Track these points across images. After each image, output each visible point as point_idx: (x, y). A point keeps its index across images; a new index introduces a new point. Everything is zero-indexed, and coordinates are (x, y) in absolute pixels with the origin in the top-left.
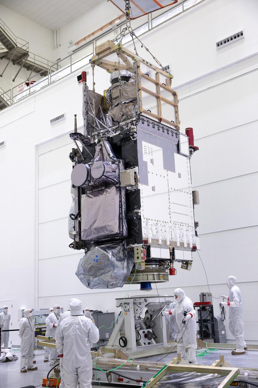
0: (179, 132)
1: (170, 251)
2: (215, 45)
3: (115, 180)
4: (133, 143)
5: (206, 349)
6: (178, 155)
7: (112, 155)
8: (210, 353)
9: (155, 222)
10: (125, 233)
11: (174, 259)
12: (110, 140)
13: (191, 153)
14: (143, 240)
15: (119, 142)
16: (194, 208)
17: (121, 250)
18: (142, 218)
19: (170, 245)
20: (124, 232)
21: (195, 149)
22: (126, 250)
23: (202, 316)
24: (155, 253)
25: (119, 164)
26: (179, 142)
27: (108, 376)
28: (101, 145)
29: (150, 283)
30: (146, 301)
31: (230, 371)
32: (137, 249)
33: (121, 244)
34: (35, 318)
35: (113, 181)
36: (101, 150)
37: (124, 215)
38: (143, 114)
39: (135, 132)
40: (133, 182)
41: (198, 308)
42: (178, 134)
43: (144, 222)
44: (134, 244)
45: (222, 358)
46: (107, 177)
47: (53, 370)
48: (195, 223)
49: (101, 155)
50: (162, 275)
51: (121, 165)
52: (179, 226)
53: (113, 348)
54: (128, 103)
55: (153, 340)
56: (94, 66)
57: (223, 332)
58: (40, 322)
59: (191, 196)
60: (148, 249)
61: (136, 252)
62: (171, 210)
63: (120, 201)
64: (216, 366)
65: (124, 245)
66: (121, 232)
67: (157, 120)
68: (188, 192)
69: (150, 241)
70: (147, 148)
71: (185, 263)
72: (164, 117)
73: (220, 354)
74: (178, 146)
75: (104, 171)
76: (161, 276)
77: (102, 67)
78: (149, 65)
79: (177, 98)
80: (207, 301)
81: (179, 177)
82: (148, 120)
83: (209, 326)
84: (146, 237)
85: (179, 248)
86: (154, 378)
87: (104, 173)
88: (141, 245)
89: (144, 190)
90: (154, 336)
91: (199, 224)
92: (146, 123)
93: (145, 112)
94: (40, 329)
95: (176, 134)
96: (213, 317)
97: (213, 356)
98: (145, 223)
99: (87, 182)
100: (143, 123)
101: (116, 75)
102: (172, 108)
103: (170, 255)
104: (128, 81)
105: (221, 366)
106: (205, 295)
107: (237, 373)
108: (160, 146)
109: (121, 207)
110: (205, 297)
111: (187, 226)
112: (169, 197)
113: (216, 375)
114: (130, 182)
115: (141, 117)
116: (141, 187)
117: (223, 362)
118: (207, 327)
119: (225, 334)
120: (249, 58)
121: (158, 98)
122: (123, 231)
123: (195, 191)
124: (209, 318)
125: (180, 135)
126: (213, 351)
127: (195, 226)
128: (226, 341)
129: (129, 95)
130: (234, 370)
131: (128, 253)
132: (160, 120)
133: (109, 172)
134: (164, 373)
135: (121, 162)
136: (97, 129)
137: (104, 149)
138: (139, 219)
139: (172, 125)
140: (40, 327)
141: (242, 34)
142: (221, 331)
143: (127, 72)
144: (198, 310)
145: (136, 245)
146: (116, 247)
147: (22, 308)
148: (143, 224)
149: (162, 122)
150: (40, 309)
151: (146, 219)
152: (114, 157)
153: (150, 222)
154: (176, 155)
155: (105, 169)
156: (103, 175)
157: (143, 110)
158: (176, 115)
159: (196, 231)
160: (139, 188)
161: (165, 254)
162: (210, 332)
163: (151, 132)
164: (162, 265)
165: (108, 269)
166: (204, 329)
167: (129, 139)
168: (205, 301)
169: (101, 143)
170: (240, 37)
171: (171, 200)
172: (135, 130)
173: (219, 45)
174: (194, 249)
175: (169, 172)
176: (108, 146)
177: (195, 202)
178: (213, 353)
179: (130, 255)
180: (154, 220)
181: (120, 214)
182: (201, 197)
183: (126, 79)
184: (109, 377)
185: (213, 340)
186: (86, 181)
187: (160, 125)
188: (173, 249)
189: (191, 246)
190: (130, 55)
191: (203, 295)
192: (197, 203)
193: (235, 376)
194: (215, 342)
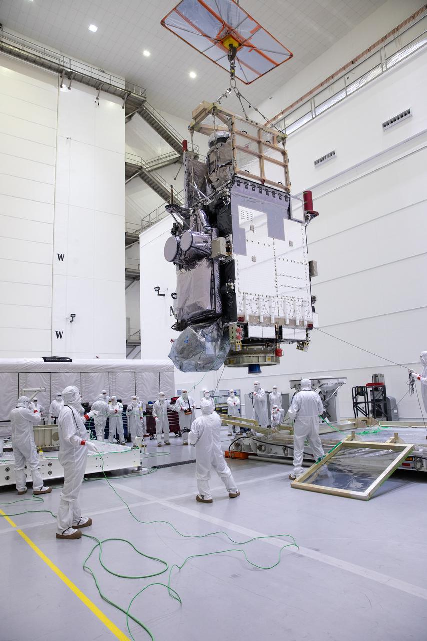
0: (290, 195)
1: (276, 329)
2: (382, 126)
3: (207, 251)
4: (227, 209)
5: (379, 427)
6: (289, 221)
7: (205, 224)
8: (382, 431)
9: (257, 297)
10: (219, 310)
11: (282, 338)
12: (206, 209)
13: (306, 218)
14: (238, 317)
15: (214, 210)
16: (310, 281)
17: (214, 329)
18: (236, 292)
19: (276, 322)
20: (217, 309)
21: (315, 214)
22: (221, 329)
23: (375, 395)
24: (255, 332)
25: (211, 234)
26: (290, 206)
27: (284, 451)
28: (196, 215)
29: (259, 365)
30: (319, 382)
31: (405, 447)
32: (232, 328)
33: (215, 323)
34: (216, 399)
35: (205, 253)
36: (196, 220)
37: (216, 290)
38: (238, 175)
39: (229, 196)
40: (223, 251)
41: (371, 389)
42: (289, 196)
43: (240, 297)
44: (228, 322)
45: (397, 435)
46: (197, 248)
47: (234, 444)
48: (312, 298)
49: (195, 226)
50: (270, 357)
51: (214, 234)
52: (289, 301)
53: (288, 426)
54: (225, 166)
55: (326, 418)
56: (193, 133)
57: (396, 411)
58: (220, 402)
59: (308, 267)
60: (246, 327)
61: (231, 330)
62: (278, 283)
63: (213, 275)
64: (391, 442)
65: (218, 324)
66: (214, 309)
67: (260, 183)
68: (303, 262)
69: (247, 318)
70: (245, 213)
71: (301, 343)
72: (267, 177)
73: (393, 431)
74: (289, 210)
75: (192, 242)
76: (267, 357)
77: (204, 133)
78: (255, 124)
79: (287, 157)
80: (380, 382)
81: (290, 246)
82: (246, 181)
83: (382, 405)
84: (242, 314)
85: (287, 326)
86: (329, 453)
87: (192, 244)
88: (236, 322)
89: (240, 262)
90: (328, 415)
91: (317, 299)
92: (243, 185)
93: (242, 173)
94: (221, 408)
95: (286, 197)
96: (385, 398)
97: (386, 433)
98: (242, 298)
99: (178, 256)
100: (239, 185)
101: (213, 138)
102: (282, 169)
103: (276, 334)
104: (225, 142)
105: (395, 443)
106: (378, 376)
107: (413, 449)
108: (263, 211)
109: (213, 281)
110: (377, 378)
111: (301, 301)
112: (276, 269)
113: (391, 451)
114: (220, 252)
115: (236, 179)
116: (235, 257)
117: (398, 438)
118: (379, 406)
119: (398, 413)
120: (418, 135)
121: (260, 157)
122: (215, 309)
123: (312, 261)
124: (381, 398)
125: (292, 199)
126: (386, 429)
127: (312, 300)
128: (398, 419)
129: (227, 157)
130: (409, 446)
131: (223, 333)
132: (263, 181)
133: (199, 243)
134: (339, 449)
135: (214, 232)
136: (197, 198)
137: (198, 219)
138: (233, 293)
139: (281, 187)
140: (220, 406)
141: (410, 112)
142: (394, 409)
143: (225, 133)
144: (371, 390)
145: (231, 323)
146: (209, 326)
147: (204, 390)
148: (239, 300)
149: (265, 184)
150: (220, 391)
151: (242, 293)
152: (208, 227)
153: (248, 297)
154: (286, 222)
155: (192, 240)
156: (191, 246)
157: (238, 171)
158: (286, 176)
159: (314, 307)
160: (233, 259)
161: (270, 333)
162: (383, 410)
163: (250, 195)
164: (269, 346)
165: (198, 350)
166: (377, 409)
167: (222, 205)
168: (378, 382)
169: (196, 213)
170: (408, 115)
171: (277, 272)
172: (228, 193)
173: (385, 126)
174: (310, 326)
175: (277, 241)
176: (202, 215)
177: (312, 273)
178: (386, 431)
179: (225, 334)
180: (253, 295)
181: (211, 288)
182: (319, 268)
183: (223, 140)
184: (286, 452)
185: (385, 418)
186: (176, 255)
187: (263, 187)
188: (281, 328)
189: (306, 324)
190: (229, 114)
191: (376, 376)
192: (315, 274)
193: (410, 452)
194: (388, 420)
